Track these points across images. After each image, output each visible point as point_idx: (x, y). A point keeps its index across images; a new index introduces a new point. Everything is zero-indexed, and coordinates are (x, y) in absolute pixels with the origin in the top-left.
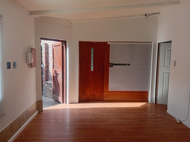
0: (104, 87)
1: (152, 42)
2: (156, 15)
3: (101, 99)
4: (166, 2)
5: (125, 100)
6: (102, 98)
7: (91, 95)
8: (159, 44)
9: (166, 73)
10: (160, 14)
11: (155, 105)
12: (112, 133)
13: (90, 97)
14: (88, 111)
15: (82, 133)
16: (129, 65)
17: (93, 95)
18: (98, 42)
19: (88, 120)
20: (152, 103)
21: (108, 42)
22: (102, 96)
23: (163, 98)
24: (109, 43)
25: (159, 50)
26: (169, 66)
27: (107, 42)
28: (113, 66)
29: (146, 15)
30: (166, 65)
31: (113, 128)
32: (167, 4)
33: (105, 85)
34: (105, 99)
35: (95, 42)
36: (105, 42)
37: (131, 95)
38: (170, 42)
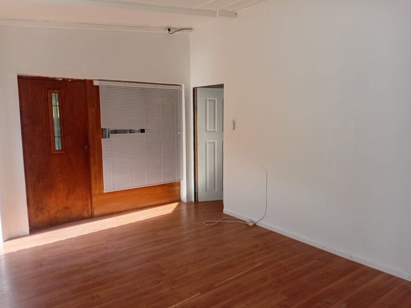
0: (90, 186)
1: (181, 86)
2: (186, 32)
3: (85, 214)
4: (218, 12)
5: (139, 206)
6: (88, 212)
7: (61, 209)
8: (194, 89)
9: (209, 143)
10: (193, 30)
11: (195, 204)
12: (162, 274)
13: (58, 216)
14: (72, 246)
15: (98, 296)
16: (143, 131)
17: (66, 208)
18: (69, 79)
19: (88, 265)
20: (189, 203)
21: (95, 80)
22: (89, 207)
23: (208, 189)
24: (96, 83)
25: (195, 101)
26: (213, 130)
27: (91, 82)
28: (110, 135)
29: (169, 30)
30: (209, 128)
31: (157, 265)
32: (219, 15)
33: (93, 181)
34: (96, 213)
35: (61, 80)
36: (85, 80)
37: (150, 195)
38: (221, 86)
